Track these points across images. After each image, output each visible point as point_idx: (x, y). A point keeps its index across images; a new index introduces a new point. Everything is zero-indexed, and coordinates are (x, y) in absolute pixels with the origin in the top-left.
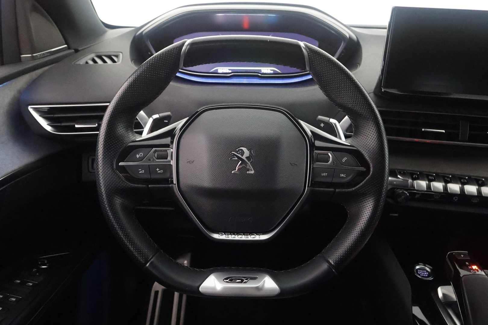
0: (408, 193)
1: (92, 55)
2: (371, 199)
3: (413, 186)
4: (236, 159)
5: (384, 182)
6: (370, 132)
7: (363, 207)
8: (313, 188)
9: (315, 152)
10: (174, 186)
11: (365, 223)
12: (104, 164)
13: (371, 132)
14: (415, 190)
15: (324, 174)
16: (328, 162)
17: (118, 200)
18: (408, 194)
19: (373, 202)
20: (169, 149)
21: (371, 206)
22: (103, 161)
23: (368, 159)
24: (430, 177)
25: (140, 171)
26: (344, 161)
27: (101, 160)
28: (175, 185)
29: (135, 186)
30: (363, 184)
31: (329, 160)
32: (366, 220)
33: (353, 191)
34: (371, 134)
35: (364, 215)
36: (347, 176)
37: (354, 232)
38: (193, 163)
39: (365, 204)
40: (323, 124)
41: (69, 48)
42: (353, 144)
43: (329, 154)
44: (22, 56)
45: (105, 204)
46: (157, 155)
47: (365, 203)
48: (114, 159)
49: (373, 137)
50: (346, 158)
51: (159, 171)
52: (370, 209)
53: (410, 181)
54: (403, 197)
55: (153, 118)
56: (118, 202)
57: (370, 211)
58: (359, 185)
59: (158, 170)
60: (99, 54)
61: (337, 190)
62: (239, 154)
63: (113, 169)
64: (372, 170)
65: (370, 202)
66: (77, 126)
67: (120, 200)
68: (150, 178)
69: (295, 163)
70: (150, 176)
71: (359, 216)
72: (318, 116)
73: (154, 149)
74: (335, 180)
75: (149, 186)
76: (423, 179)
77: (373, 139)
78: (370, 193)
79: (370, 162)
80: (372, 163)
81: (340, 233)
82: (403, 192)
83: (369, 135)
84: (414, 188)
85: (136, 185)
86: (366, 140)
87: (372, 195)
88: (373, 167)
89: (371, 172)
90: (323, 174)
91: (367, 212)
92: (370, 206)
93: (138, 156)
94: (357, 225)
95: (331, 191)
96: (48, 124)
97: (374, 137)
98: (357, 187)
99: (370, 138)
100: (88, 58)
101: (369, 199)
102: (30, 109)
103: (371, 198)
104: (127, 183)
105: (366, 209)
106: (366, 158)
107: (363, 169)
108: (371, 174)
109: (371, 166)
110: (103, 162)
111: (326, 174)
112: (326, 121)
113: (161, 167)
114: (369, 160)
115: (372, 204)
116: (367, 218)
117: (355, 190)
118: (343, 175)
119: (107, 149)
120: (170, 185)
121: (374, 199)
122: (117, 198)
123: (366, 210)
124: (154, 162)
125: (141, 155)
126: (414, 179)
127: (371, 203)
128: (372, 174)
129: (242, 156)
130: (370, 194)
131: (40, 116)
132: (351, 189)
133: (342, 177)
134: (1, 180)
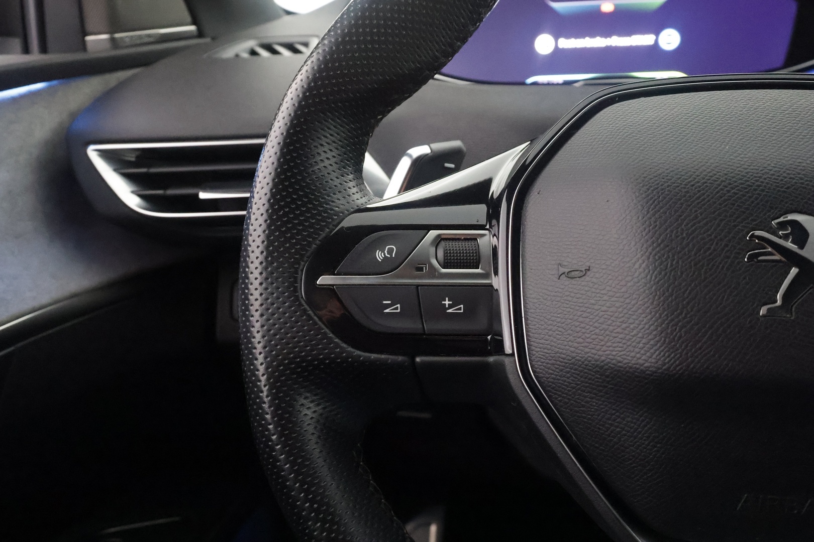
1: (251, 44)
4: (777, 257)
10: (507, 361)
12: (267, 279)
17: (311, 405)
20: (483, 235)
22: (266, 268)
25: (388, 306)
27: (256, 268)
28: (511, 359)
29: (370, 357)
38: (587, 278)
41: (200, 34)
44: (89, 38)
45: (265, 419)
46: (445, 253)
48: (302, 263)
51: (450, 306)
55: (410, 156)
56: (308, 412)
59: (447, 302)
60: (266, 41)
62: (786, 237)
63: (297, 299)
66: (203, 195)
67: (318, 405)
68: (421, 331)
70: (421, 326)
73: (433, 233)
75: (418, 359)
85: (373, 356)
93: (379, 256)
96: (133, 192)
100: (241, 48)
102: (92, 152)
104: (341, 348)
110: (264, 275)
113: (458, 293)
119: (278, 228)
120: (491, 359)
122: (306, 398)
124: (434, 277)
125: (390, 251)
129: (802, 247)
131: (115, 170)
134: (3, 330)
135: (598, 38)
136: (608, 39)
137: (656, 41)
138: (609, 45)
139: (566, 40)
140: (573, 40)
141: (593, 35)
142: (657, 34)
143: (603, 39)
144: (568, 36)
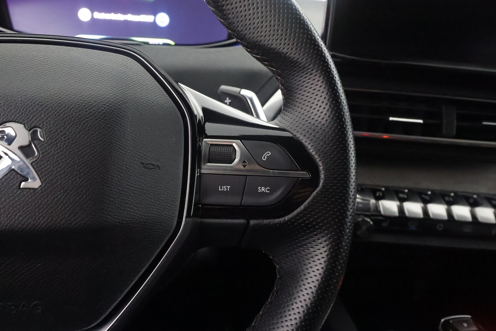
0: (372, 220)
2: (324, 239)
3: (377, 209)
5: (348, 201)
6: (316, 97)
7: (307, 257)
8: (199, 220)
9: (205, 142)
11: (312, 292)
13: (318, 98)
14: (381, 215)
15: (224, 188)
16: (231, 161)
18: (371, 223)
19: (327, 245)
21: (324, 255)
23: (314, 153)
24: (401, 195)
26: (264, 158)
30: (306, 209)
31: (233, 157)
32: (315, 286)
33: (286, 223)
34: (318, 101)
35: (310, 275)
36: (272, 191)
37: (290, 315)
39: (312, 249)
40: (229, 99)
42: (283, 126)
43: (234, 145)
47: (312, 247)
49: (322, 108)
50: (268, 153)
52: (322, 261)
53: (373, 201)
54: (364, 228)
57: (322, 266)
58: (299, 210)
61: (252, 222)
64: (322, 176)
65: (322, 245)
69: (156, 164)
71: (300, 276)
72: (220, 86)
74: (248, 200)
76: (391, 198)
77: (322, 112)
78: (322, 226)
79: (318, 160)
80: (323, 163)
81: (261, 316)
82: (363, 220)
83: (314, 105)
84: (380, 212)
86: (308, 116)
87: (324, 230)
88: (325, 170)
89: (322, 181)
90: (221, 188)
91: (317, 268)
92: (321, 253)
94: (295, 298)
95: (240, 224)
97: (324, 108)
98: (295, 212)
99: (316, 110)
101: (319, 239)
103: (323, 237)
105: (314, 261)
106: (311, 151)
107: (305, 175)
108: (321, 184)
109: (321, 168)
111: (229, 187)
112: (235, 94)
114: (316, 157)
115: (325, 249)
116: (318, 283)
117: (290, 220)
118: (263, 189)
121: (329, 238)
123: (315, 263)
126: (378, 199)
127: (323, 247)
128: (324, 186)
129: (10, 144)
130: (320, 228)
132: (282, 220)
133: (263, 193)
135: (119, 14)
136: (126, 15)
137: (155, 20)
138: (126, 19)
139: (99, 13)
140: (103, 14)
141: (116, 12)
142: (155, 15)
143: (123, 15)
144: (100, 11)
